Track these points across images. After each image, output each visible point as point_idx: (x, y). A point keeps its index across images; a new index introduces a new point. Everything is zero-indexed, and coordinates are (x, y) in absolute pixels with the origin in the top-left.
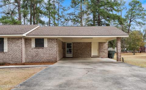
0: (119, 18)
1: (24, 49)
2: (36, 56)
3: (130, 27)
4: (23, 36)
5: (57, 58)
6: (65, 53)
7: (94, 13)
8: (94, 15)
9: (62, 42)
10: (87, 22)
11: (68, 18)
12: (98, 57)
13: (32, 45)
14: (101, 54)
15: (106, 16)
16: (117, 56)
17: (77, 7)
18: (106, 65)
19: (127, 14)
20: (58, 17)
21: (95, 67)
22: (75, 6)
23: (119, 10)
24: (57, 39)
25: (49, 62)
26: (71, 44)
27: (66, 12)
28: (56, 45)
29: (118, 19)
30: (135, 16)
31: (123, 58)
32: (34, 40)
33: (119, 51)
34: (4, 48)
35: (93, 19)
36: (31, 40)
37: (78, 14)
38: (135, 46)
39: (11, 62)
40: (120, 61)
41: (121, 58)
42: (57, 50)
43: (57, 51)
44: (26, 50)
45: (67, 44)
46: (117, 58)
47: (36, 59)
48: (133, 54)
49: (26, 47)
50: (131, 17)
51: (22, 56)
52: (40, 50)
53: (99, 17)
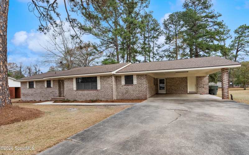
0: (222, 48)
1: (114, 87)
2: (126, 93)
3: (237, 58)
4: (112, 73)
5: (147, 95)
6: (158, 90)
7: (190, 46)
8: (190, 49)
9: (154, 78)
10: (183, 57)
11: (163, 55)
12: (196, 93)
13: (122, 83)
14: (200, 90)
15: (205, 47)
16: (223, 92)
17: (171, 43)
18: (207, 104)
19: (232, 43)
20: (153, 55)
21: (191, 108)
22: (170, 42)
23: (222, 39)
24: (146, 75)
25: (139, 99)
26: (164, 80)
27: (161, 49)
28: (146, 81)
29: (221, 50)
30: (244, 44)
31: (231, 95)
32: (124, 77)
33: (226, 86)
34: (98, 86)
35: (190, 52)
36: (121, 78)
37: (173, 50)
38: (246, 80)
39: (103, 99)
40: (228, 99)
41: (228, 96)
42: (146, 86)
43: (146, 88)
44: (117, 88)
45: (160, 80)
46: (223, 94)
47: (126, 96)
48: (243, 89)
49: (117, 85)
50: (238, 46)
51: (112, 93)
52: (130, 87)
53: (196, 49)
